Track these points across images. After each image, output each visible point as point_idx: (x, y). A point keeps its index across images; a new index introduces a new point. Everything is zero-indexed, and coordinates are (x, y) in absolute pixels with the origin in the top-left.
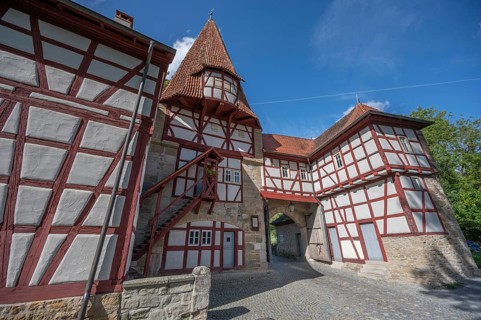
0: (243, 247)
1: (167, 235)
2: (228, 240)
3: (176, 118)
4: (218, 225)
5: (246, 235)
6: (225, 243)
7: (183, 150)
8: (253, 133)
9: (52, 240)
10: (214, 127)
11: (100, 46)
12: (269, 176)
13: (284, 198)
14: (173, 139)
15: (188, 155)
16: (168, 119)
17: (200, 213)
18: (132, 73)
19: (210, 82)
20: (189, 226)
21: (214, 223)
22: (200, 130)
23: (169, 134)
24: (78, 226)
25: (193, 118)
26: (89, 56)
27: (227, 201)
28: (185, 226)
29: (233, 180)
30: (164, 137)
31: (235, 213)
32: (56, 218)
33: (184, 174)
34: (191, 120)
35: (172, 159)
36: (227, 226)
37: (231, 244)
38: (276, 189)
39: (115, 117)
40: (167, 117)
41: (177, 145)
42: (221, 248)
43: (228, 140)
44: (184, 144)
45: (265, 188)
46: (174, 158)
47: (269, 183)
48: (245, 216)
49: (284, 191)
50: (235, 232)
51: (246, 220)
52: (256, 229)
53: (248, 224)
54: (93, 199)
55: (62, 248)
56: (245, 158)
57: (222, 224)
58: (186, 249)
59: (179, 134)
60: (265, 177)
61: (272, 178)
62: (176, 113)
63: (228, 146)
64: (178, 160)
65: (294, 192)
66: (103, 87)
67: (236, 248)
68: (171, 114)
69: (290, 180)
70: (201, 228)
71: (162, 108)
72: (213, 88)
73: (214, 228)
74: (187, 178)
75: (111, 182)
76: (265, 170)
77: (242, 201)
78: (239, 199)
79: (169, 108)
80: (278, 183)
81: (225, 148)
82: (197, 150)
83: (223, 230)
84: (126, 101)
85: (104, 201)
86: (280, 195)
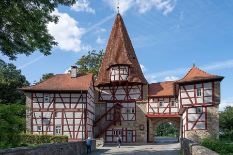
0: (135, 136)
1: (106, 132)
2: (129, 133)
3: (103, 91)
4: (124, 129)
5: (137, 132)
6: (128, 134)
7: (107, 104)
8: (142, 88)
9: (76, 133)
10: (120, 91)
11: (72, 94)
12: (151, 108)
13: (159, 116)
14: (103, 101)
15: (110, 105)
16: (100, 93)
17: (117, 125)
18: (80, 98)
19: (113, 73)
20: (113, 130)
21: (123, 128)
22: (114, 94)
23: (101, 99)
24: (78, 131)
25: (110, 89)
26: (70, 98)
27: (128, 120)
28: (112, 129)
29: (131, 112)
30: (100, 100)
31: (132, 124)
32: (75, 130)
33: (109, 113)
34: (109, 90)
35: (104, 108)
36: (128, 129)
37: (131, 135)
38: (154, 113)
39: (79, 111)
40: (99, 92)
41: (105, 102)
42: (126, 136)
43: (127, 95)
44: (107, 101)
45: (148, 113)
46: (105, 107)
47: (151, 111)
48: (136, 125)
49: (159, 114)
50: (132, 131)
51: (137, 127)
52: (143, 130)
53: (138, 128)
54: (79, 127)
55: (77, 134)
56: (137, 101)
57: (126, 128)
58: (113, 136)
59: (105, 98)
60: (149, 108)
61: (152, 108)
62: (102, 90)
63: (128, 98)
64: (106, 108)
65: (165, 113)
66: (75, 104)
67: (133, 136)
68: (101, 90)
69: (164, 108)
70: (118, 130)
71: (97, 89)
72: (114, 76)
73: (123, 130)
74: (110, 114)
75: (81, 124)
76: (149, 105)
77: (135, 120)
78: (134, 119)
79: (99, 88)
80: (156, 110)
81: (126, 99)
82: (113, 102)
83: (127, 130)
84: (80, 106)
85: (81, 127)
86: (157, 115)
